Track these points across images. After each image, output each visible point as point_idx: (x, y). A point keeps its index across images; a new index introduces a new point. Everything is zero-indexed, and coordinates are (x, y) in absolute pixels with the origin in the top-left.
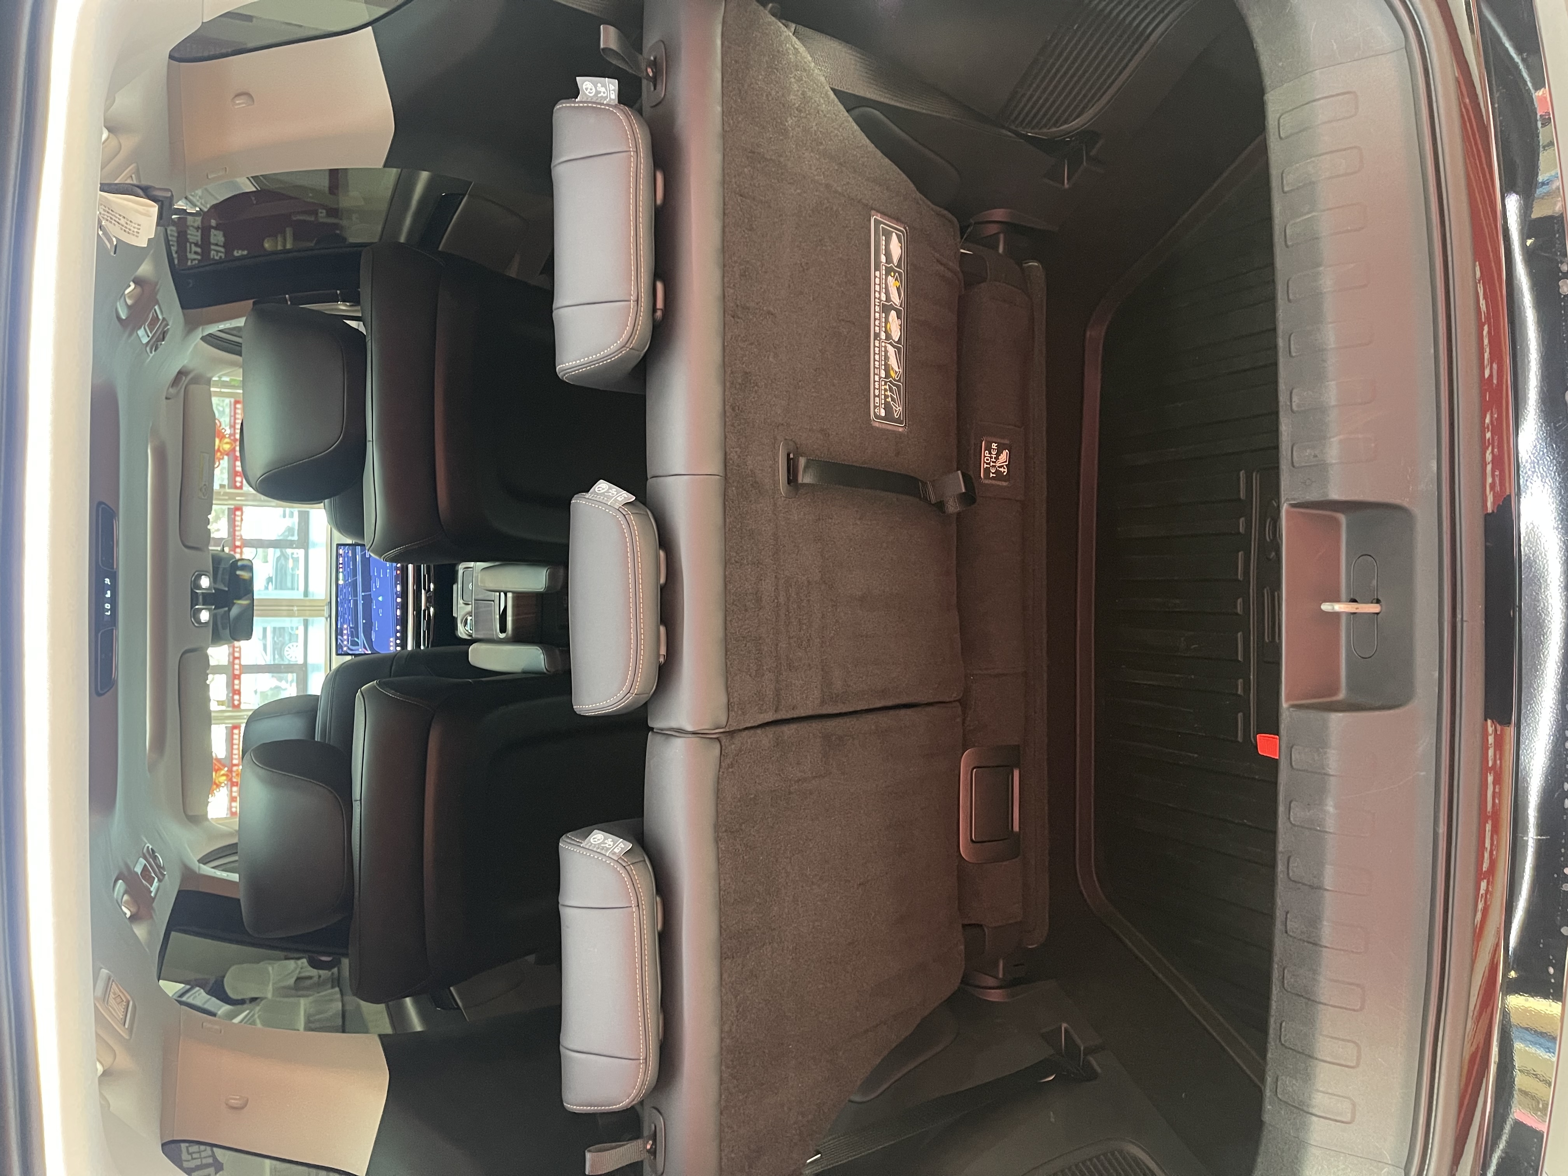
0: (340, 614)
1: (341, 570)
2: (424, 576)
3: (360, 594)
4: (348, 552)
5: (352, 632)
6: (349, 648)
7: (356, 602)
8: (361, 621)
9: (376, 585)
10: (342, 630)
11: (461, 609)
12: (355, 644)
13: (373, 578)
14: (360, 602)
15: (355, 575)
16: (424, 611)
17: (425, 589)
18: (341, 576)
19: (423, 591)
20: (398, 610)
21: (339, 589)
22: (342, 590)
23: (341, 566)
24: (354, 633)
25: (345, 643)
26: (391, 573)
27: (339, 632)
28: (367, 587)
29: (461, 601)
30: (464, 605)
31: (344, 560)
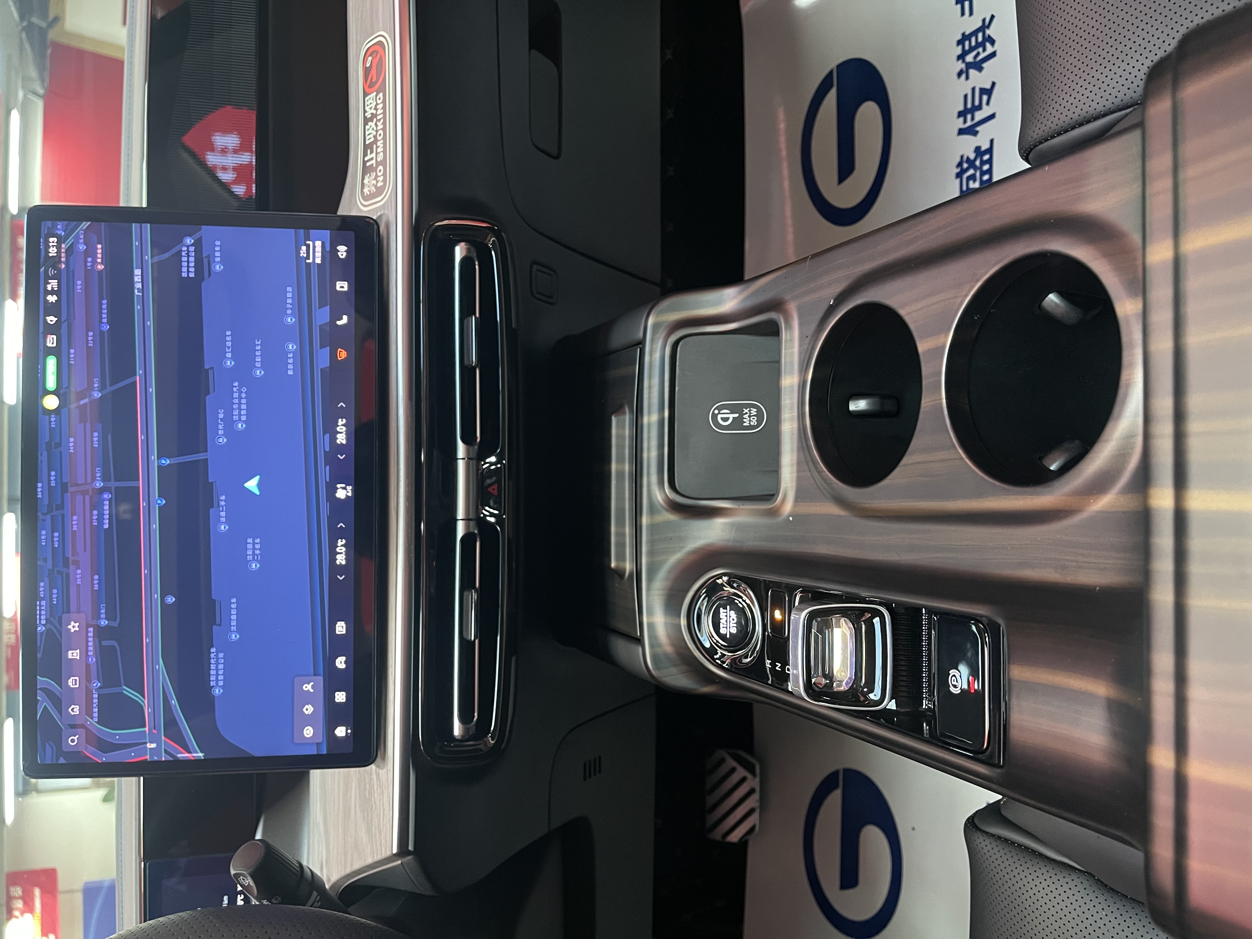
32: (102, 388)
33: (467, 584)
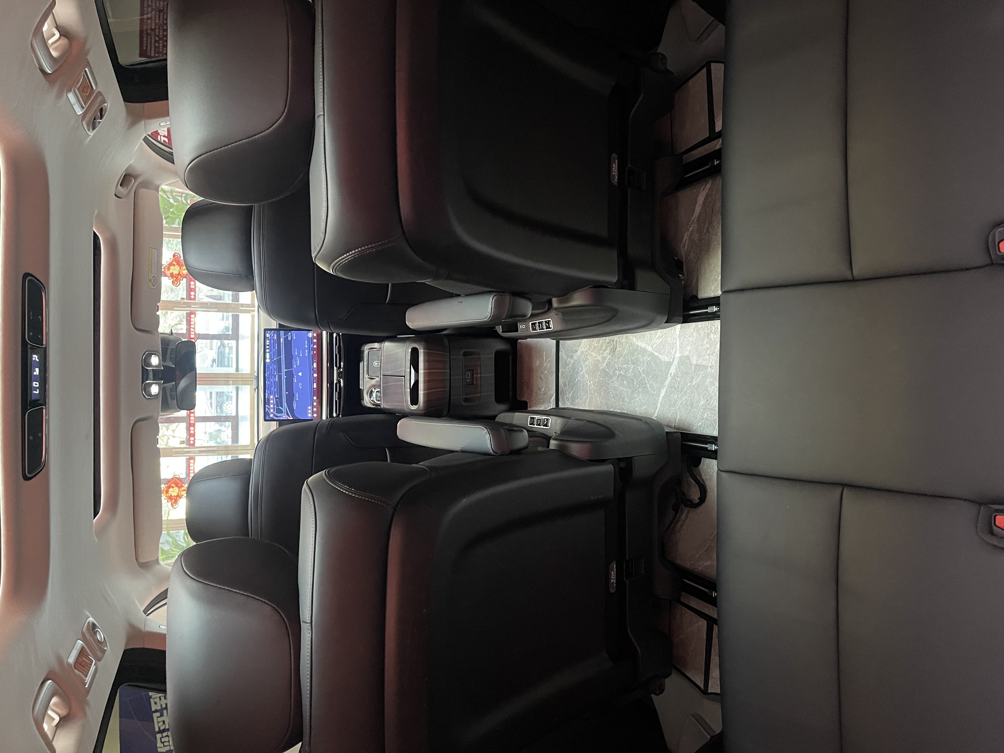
0: (267, 387)
1: (268, 350)
2: (336, 355)
3: (284, 370)
4: (274, 336)
5: (277, 402)
6: (275, 415)
7: (280, 377)
8: (284, 393)
9: (297, 363)
10: (269, 400)
11: (365, 383)
12: (280, 411)
13: (294, 357)
14: (284, 377)
15: (279, 354)
16: (336, 384)
17: (336, 366)
18: (268, 355)
19: (335, 368)
20: (315, 384)
21: (267, 366)
22: (269, 367)
23: (268, 347)
24: (279, 402)
25: (272, 411)
26: (309, 352)
27: (266, 402)
28: (289, 365)
29: (366, 376)
30: (369, 379)
31: (270, 342)
32: (276, 358)
33: (336, 391)
